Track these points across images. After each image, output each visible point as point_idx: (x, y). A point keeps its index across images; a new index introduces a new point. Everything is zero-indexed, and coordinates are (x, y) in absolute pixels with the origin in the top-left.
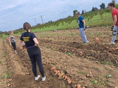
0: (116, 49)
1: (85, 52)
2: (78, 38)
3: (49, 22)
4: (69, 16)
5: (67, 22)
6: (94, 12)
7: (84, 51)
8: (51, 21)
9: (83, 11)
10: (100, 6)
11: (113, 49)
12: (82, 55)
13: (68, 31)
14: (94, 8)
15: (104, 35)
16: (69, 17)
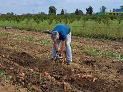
0: (83, 77)
1: (30, 75)
2: (37, 47)
3: (8, 13)
4: (42, 12)
5: (35, 20)
6: (77, 16)
7: (29, 73)
8: (12, 13)
9: (63, 10)
10: (87, 10)
11: (78, 76)
12: (23, 81)
13: (28, 33)
14: (79, 10)
15: (76, 49)
16: (43, 14)
